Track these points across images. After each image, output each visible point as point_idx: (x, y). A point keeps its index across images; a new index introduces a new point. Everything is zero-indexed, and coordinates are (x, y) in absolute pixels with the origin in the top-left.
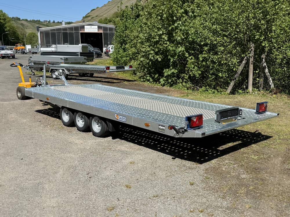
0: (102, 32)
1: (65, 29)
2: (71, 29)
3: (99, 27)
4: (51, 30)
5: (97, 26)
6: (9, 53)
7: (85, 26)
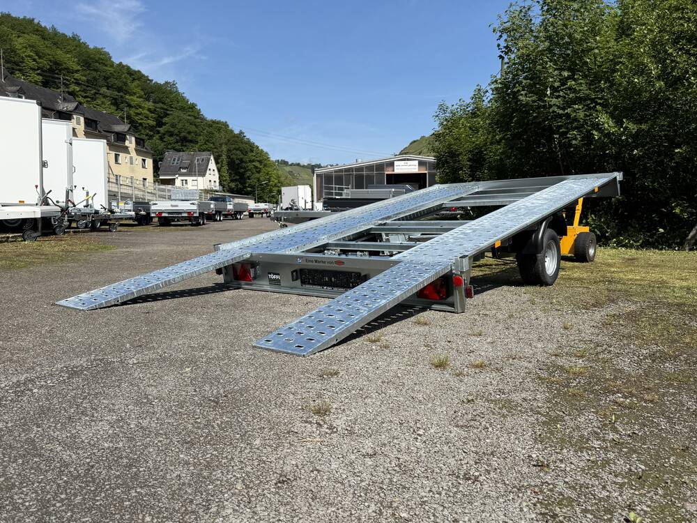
0: (426, 172)
1: (360, 169)
2: (370, 168)
3: (421, 163)
4: (336, 171)
5: (417, 162)
7: (395, 162)
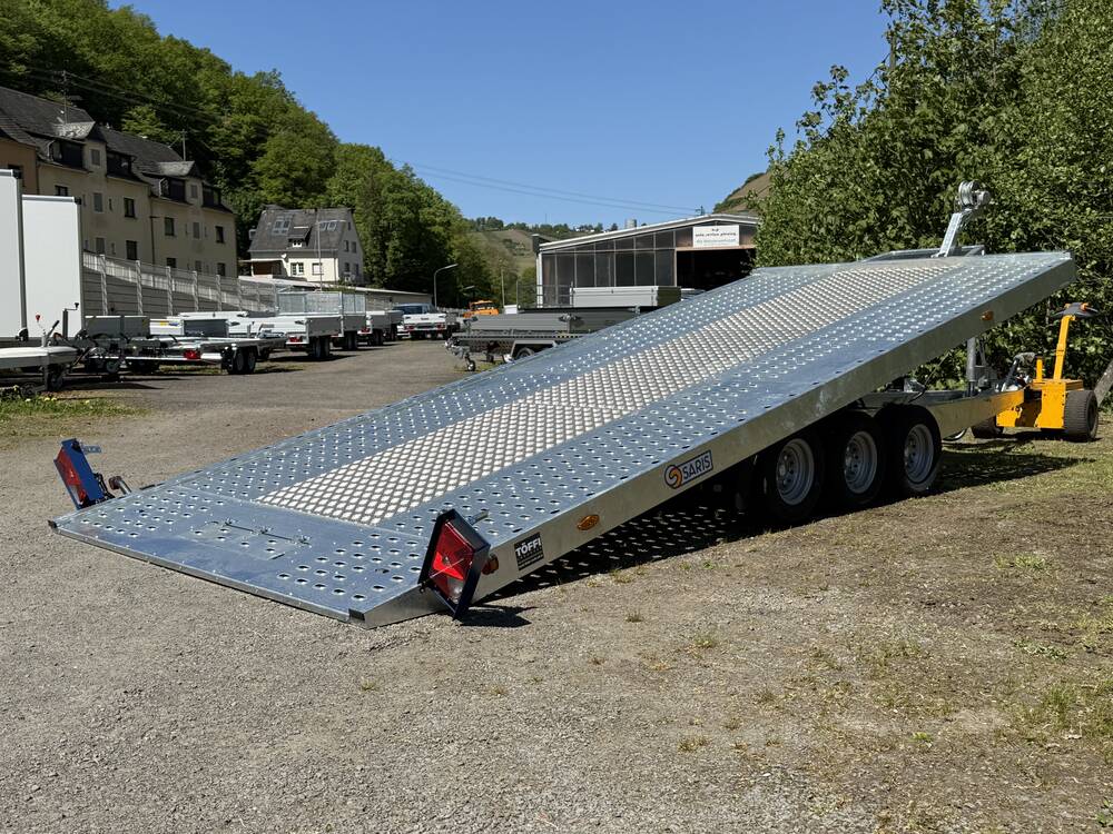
0: (756, 246)
1: (625, 242)
2: (646, 239)
3: (746, 231)
4: (580, 247)
5: (737, 227)
6: (433, 322)
7: (696, 230)
